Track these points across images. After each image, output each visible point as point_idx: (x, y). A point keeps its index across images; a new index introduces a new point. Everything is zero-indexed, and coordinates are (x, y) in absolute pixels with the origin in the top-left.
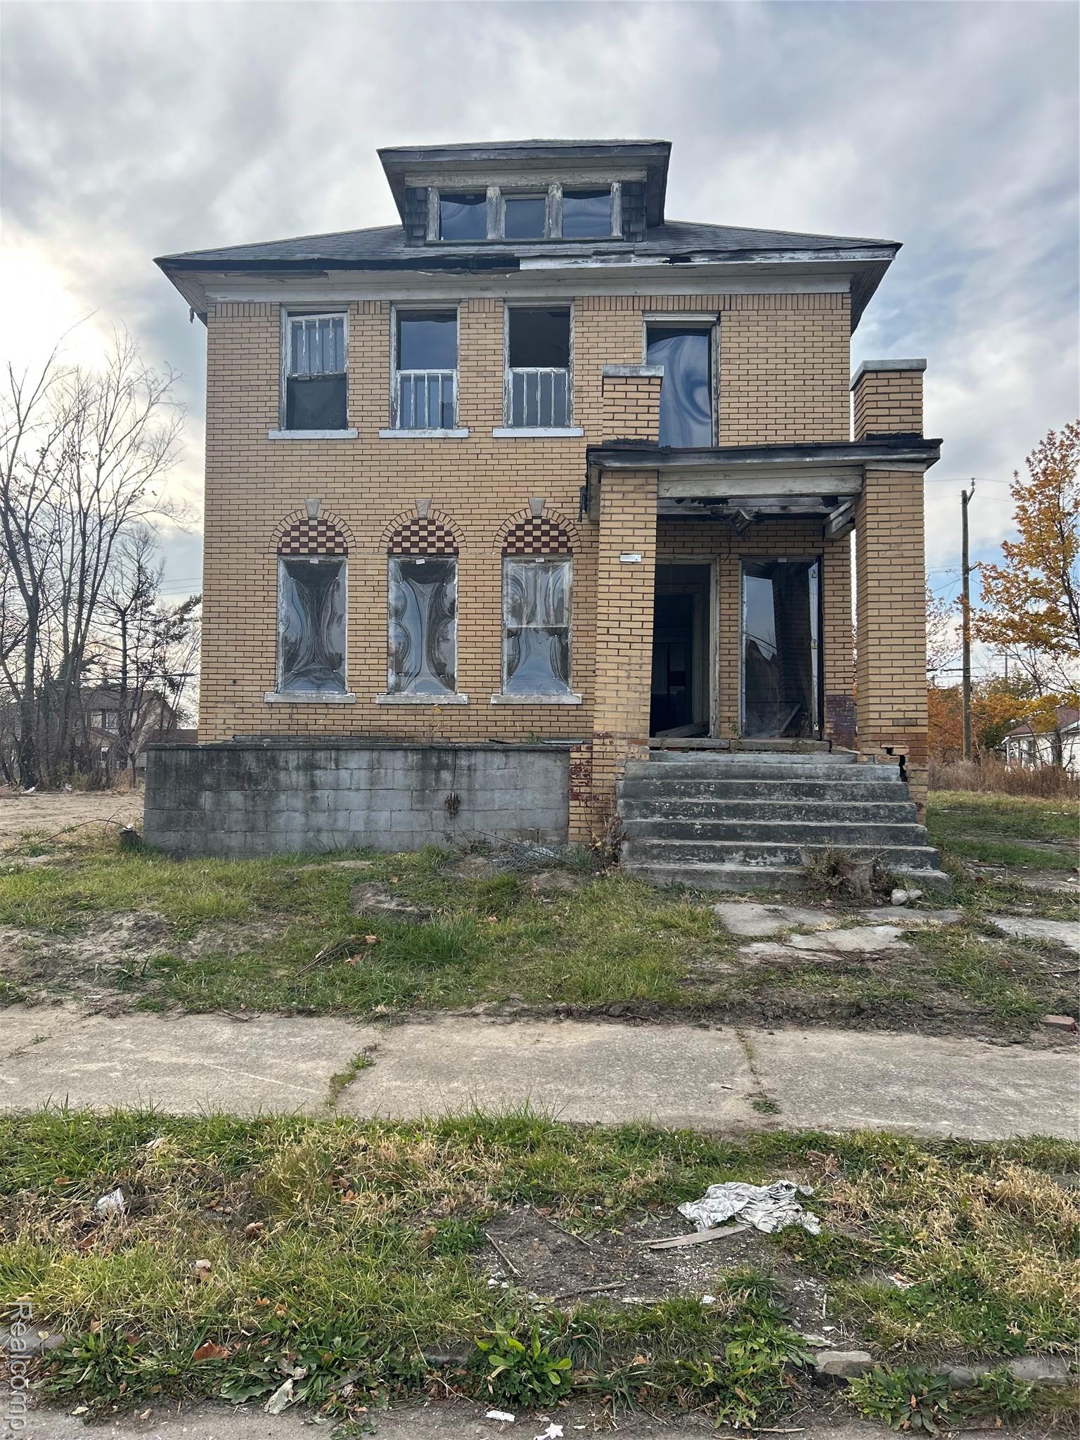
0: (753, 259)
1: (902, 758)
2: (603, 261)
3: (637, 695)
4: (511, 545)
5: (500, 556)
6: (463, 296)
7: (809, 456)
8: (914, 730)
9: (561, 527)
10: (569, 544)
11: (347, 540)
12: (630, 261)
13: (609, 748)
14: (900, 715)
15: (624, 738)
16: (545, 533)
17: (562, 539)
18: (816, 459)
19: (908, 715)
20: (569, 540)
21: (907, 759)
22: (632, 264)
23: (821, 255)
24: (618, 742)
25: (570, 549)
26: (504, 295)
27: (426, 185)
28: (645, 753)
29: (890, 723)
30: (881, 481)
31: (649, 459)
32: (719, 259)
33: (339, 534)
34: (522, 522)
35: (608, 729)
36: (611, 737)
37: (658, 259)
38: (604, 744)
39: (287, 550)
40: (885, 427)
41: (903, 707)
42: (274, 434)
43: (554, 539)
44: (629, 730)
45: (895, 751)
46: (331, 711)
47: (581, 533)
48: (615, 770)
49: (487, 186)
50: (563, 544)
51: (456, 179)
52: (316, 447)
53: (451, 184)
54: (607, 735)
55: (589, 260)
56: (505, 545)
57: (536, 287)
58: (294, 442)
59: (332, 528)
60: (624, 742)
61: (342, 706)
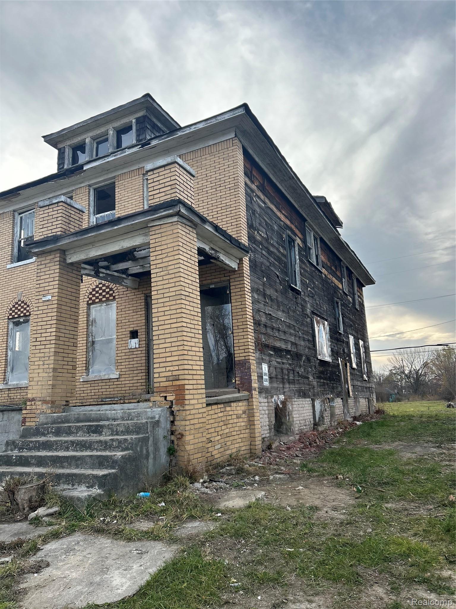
0: (177, 134)
1: (172, 402)
2: (115, 156)
3: (47, 375)
4: (90, 299)
5: (86, 305)
6: (73, 188)
7: (116, 225)
8: (178, 383)
9: (110, 287)
10: (114, 295)
11: (31, 308)
12: (125, 152)
13: (34, 407)
14: (169, 374)
15: (40, 401)
16: (104, 291)
17: (111, 292)
18: (119, 226)
19: (175, 373)
20: (114, 292)
21: (174, 403)
22: (127, 153)
23: (208, 122)
24: (38, 403)
25: (114, 297)
26: (88, 184)
27: (64, 146)
28: (48, 408)
29: (164, 379)
30: (157, 232)
31: (49, 244)
32: (163, 139)
33: (28, 306)
34: (94, 287)
35: (34, 396)
36: (35, 400)
37: (136, 148)
38: (31, 405)
39: (10, 317)
40: (157, 200)
41: (171, 368)
42: (9, 266)
43: (108, 293)
44: (43, 396)
45: (168, 398)
46: (22, 391)
47: (119, 288)
48: (36, 420)
49: (85, 139)
50: (111, 295)
51: (75, 139)
52: (22, 269)
53: (73, 142)
54: (33, 400)
55: (110, 157)
56: (88, 299)
57: (100, 176)
58: (15, 268)
59: (26, 304)
60: (40, 403)
61: (26, 388)
